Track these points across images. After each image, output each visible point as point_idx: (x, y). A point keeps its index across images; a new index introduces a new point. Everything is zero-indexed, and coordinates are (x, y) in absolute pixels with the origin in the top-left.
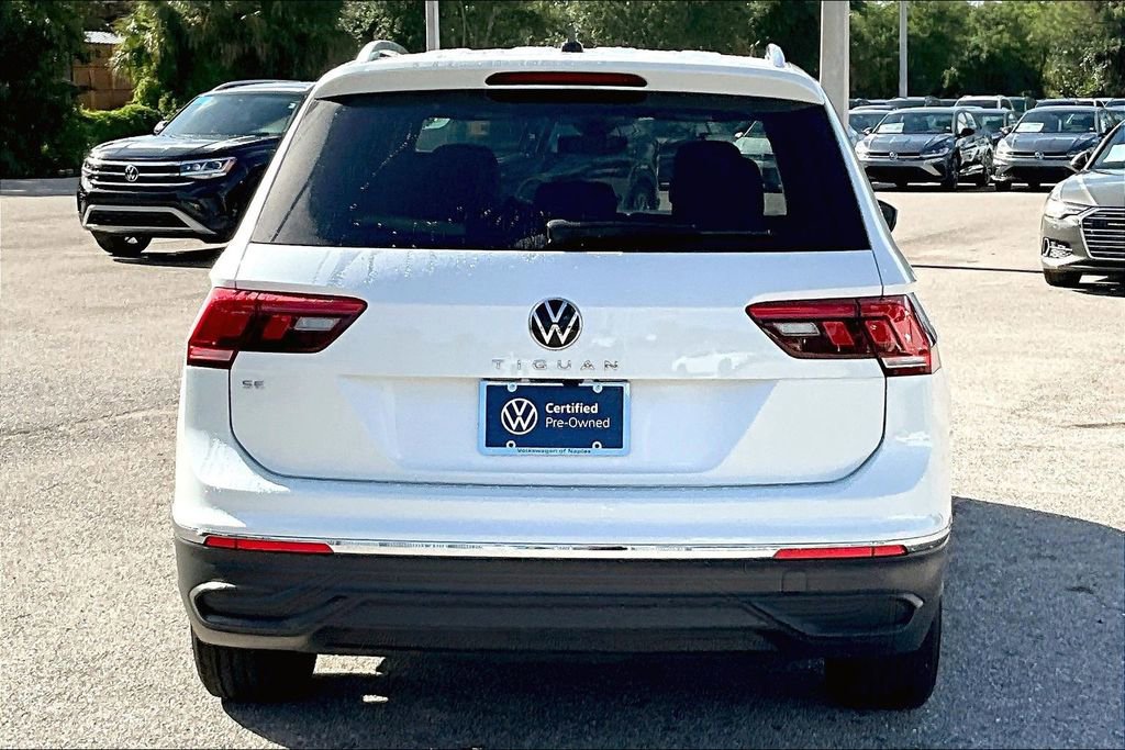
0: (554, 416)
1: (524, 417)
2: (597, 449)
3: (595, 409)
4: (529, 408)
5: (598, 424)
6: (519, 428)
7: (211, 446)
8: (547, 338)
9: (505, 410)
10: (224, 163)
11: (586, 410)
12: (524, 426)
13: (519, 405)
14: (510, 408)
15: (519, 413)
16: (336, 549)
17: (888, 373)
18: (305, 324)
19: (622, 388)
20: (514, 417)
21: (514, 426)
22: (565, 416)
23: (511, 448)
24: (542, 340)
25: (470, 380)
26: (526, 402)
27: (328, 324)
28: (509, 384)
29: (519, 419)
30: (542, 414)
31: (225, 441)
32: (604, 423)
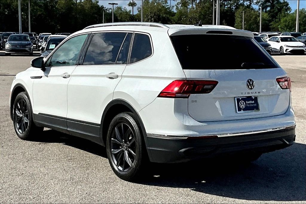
0: (248, 104)
1: (243, 104)
2: (255, 110)
4: (243, 103)
5: (254, 105)
6: (243, 107)
7: (183, 116)
8: (250, 87)
11: (252, 102)
13: (242, 102)
14: (240, 103)
16: (219, 136)
18: (206, 87)
19: (257, 97)
20: (241, 105)
21: (242, 107)
22: (249, 104)
23: (242, 111)
24: (249, 88)
25: (232, 97)
27: (210, 87)
28: (240, 98)
30: (246, 104)
31: (186, 115)
32: (255, 105)
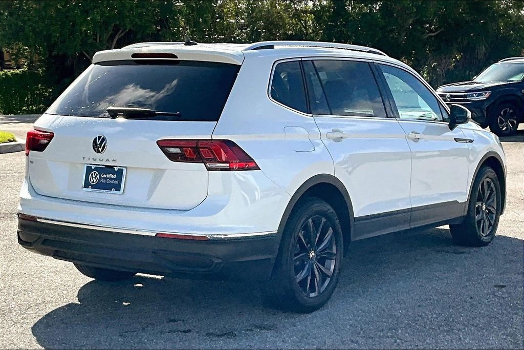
0: (104, 178)
1: (95, 178)
2: (113, 191)
3: (114, 177)
4: (97, 175)
6: (93, 182)
9: (90, 175)
10: (486, 93)
11: (112, 177)
12: (95, 181)
13: (95, 173)
14: (92, 174)
15: (94, 177)
16: (38, 220)
17: (209, 169)
19: (123, 169)
21: (92, 181)
22: (106, 179)
23: (90, 189)
25: (82, 164)
26: (97, 172)
28: (92, 166)
29: (94, 179)
30: (100, 177)
32: (117, 182)
